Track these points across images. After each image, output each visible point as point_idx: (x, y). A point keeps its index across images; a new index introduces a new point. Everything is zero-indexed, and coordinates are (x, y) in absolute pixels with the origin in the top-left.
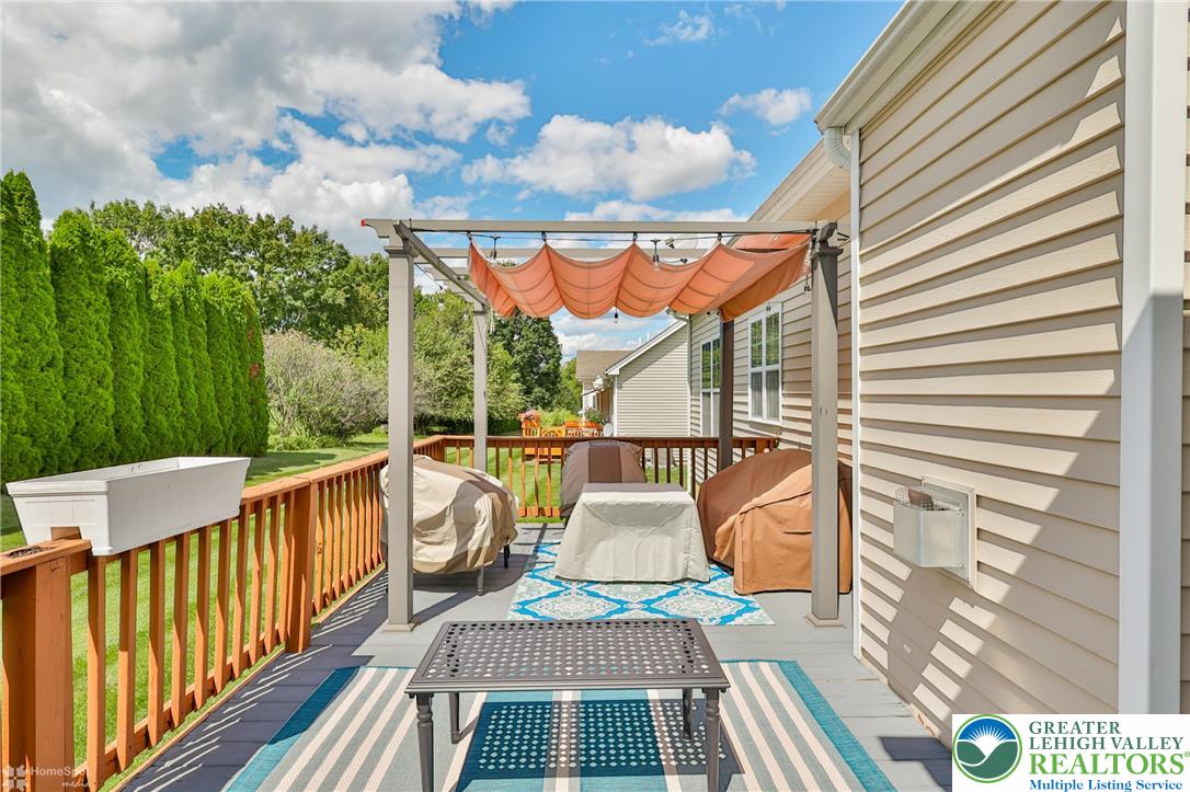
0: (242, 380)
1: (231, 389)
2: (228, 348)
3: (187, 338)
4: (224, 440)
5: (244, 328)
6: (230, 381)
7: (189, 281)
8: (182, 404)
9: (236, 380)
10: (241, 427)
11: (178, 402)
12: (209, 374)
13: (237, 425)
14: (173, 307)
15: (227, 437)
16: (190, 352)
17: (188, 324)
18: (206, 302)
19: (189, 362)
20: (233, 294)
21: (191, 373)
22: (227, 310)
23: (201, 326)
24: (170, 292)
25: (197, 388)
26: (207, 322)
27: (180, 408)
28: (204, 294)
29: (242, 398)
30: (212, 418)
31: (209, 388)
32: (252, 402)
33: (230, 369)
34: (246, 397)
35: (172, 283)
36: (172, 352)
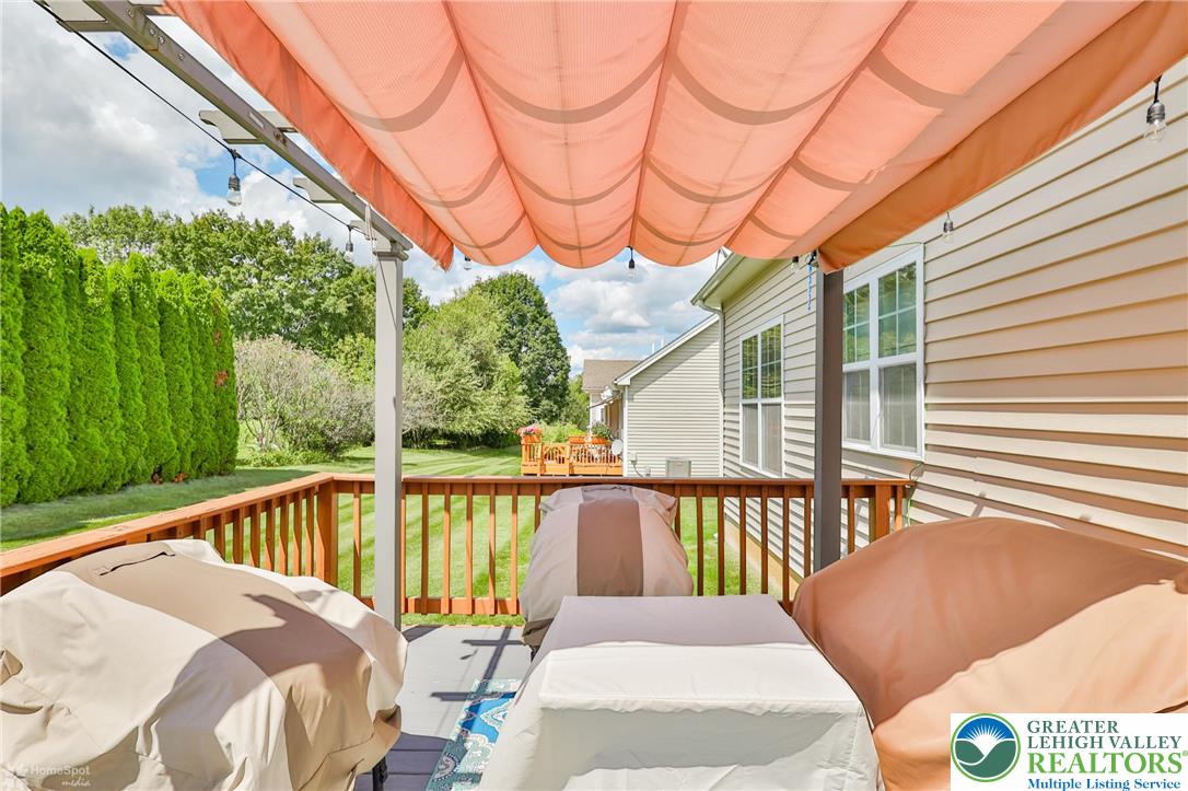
0: (204, 389)
1: (190, 398)
2: (187, 353)
3: (133, 340)
4: (178, 457)
5: (210, 330)
6: (189, 389)
7: (137, 275)
8: (124, 415)
9: (197, 389)
10: (201, 444)
11: (118, 413)
12: (162, 381)
13: (196, 439)
14: (116, 302)
15: (183, 454)
16: (137, 356)
17: (136, 324)
18: (161, 299)
19: (136, 367)
20: (197, 292)
21: (138, 381)
22: (187, 310)
23: (152, 326)
24: (112, 287)
25: (145, 398)
26: (161, 323)
27: (120, 420)
28: (158, 293)
29: (203, 409)
30: (164, 433)
31: (162, 397)
32: (217, 414)
33: (187, 377)
34: (210, 408)
35: (117, 277)
36: (112, 354)
